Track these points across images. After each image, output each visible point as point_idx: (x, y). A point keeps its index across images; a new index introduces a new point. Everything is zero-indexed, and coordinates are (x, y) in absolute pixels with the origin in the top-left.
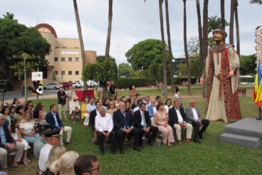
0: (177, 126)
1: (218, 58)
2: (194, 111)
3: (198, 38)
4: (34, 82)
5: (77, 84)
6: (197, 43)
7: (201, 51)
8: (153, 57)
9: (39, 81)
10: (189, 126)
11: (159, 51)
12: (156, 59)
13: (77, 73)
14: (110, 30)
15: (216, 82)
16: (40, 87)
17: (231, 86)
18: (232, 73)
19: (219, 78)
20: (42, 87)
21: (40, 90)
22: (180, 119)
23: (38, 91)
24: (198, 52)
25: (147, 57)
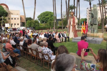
0: (61, 38)
1: (72, 20)
2: (65, 34)
3: (66, 11)
4: (6, 28)
5: (19, 29)
6: (65, 13)
7: (67, 17)
8: (48, 18)
9: (8, 27)
10: (64, 38)
11: (51, 16)
12: (50, 19)
13: (18, 24)
14: (35, 9)
15: (71, 27)
16: (8, 29)
17: (75, 28)
18: (75, 24)
19: (72, 26)
20: (9, 29)
21: (9, 30)
22: (62, 36)
23: (7, 31)
24: (66, 17)
25: (46, 18)
